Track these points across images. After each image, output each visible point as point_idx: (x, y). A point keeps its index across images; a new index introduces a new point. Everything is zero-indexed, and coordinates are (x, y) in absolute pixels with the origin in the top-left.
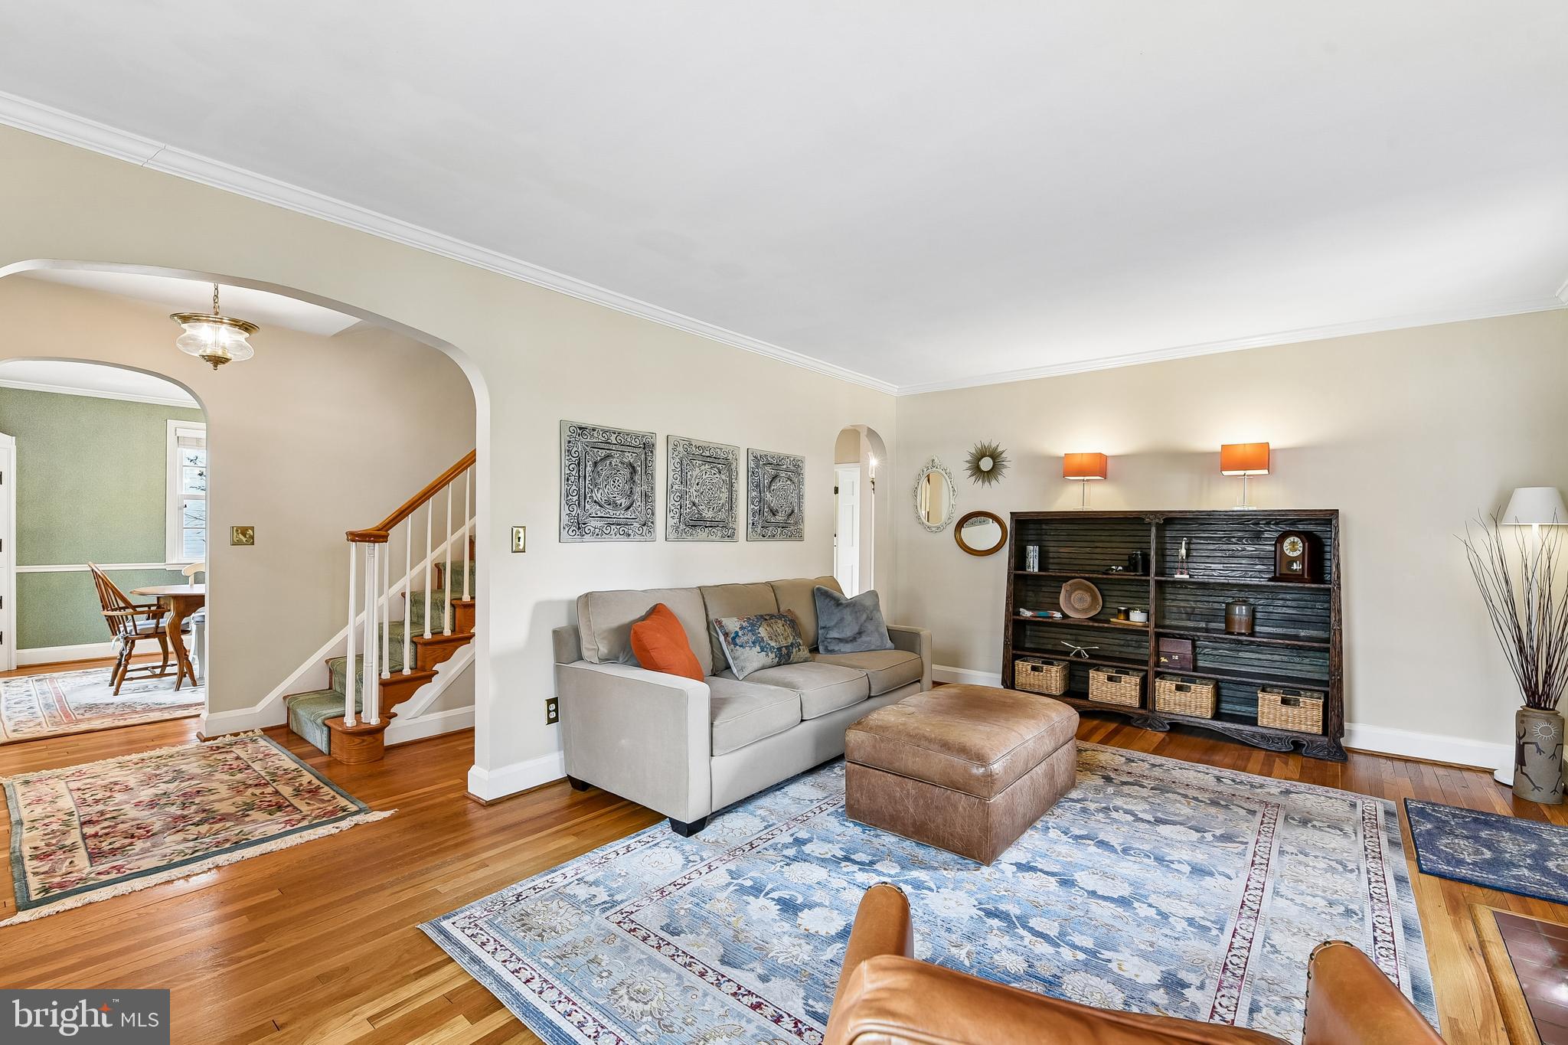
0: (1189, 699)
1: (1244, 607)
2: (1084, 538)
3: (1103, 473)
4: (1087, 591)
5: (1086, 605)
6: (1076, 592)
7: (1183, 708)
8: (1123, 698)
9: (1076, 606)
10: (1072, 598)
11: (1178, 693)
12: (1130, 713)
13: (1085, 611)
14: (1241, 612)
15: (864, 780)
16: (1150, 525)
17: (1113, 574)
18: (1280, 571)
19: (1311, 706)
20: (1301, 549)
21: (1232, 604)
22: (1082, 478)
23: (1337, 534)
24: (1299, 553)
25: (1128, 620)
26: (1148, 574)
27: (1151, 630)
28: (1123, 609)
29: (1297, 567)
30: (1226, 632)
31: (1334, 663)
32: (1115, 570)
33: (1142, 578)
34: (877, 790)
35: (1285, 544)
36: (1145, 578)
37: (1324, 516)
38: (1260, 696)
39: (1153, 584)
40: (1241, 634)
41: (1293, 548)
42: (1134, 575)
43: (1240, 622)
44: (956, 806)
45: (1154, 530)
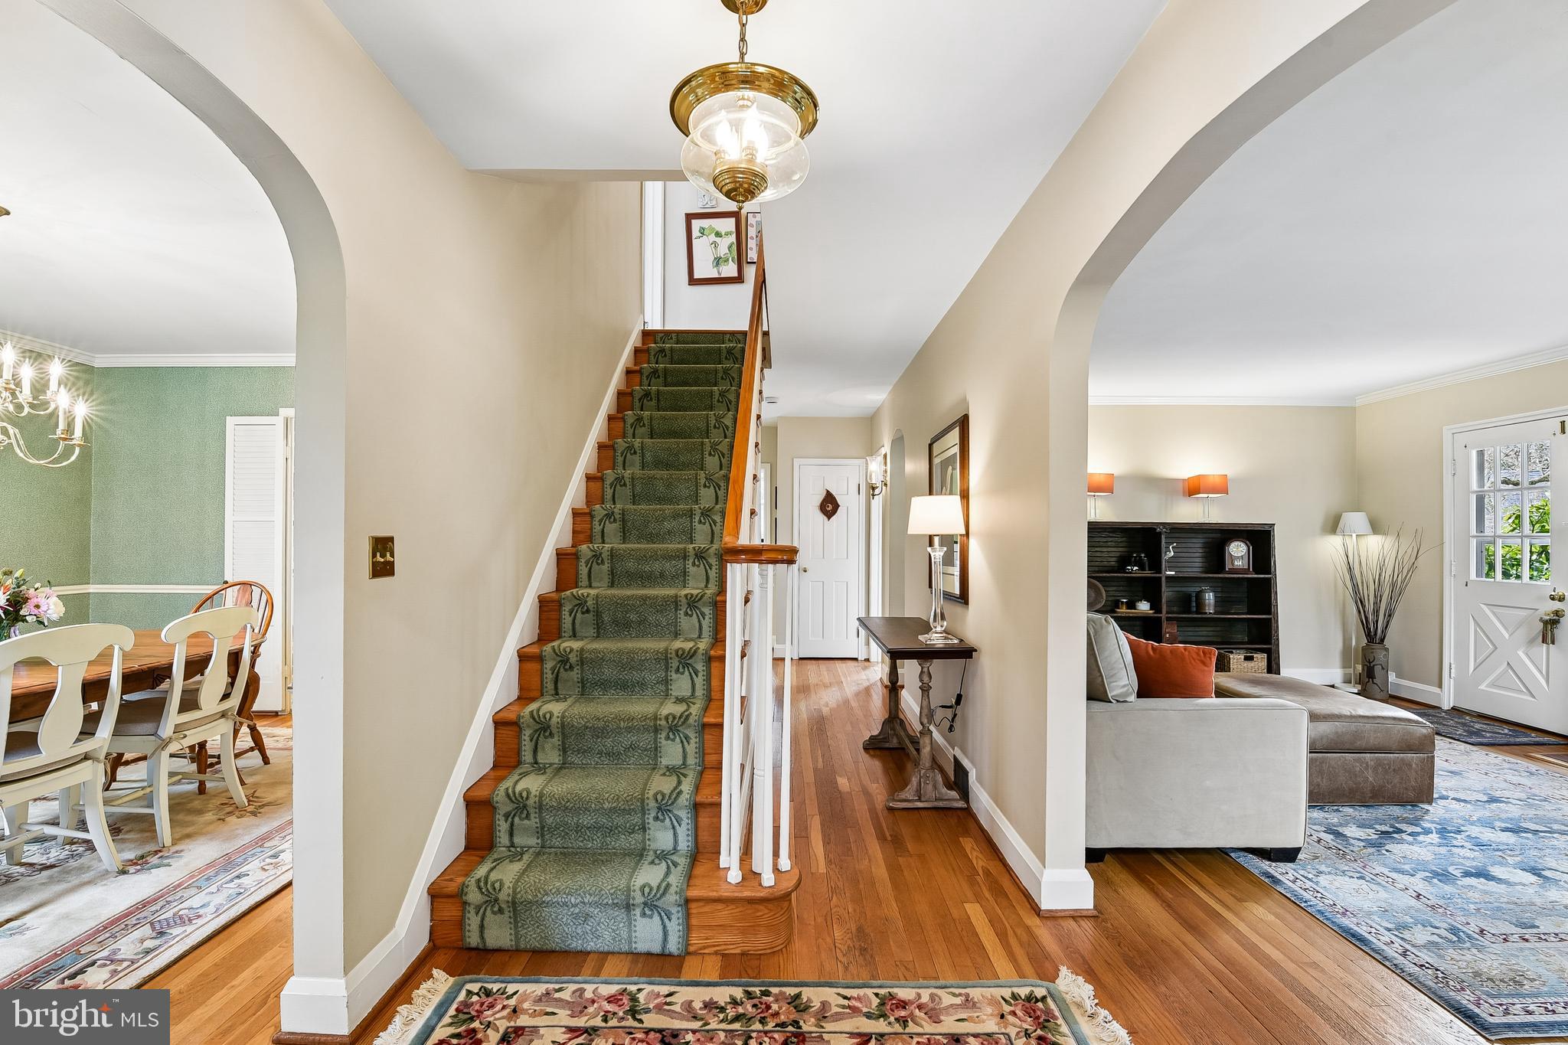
1: (1211, 594)
3: (1109, 490)
14: (1210, 597)
15: (1324, 765)
16: (1160, 533)
17: (1130, 573)
18: (1228, 566)
19: (1261, 660)
20: (1245, 551)
21: (1201, 591)
22: (1093, 494)
23: (1274, 540)
24: (1243, 554)
25: (1135, 609)
26: (1161, 573)
27: (1163, 615)
28: (1125, 600)
29: (1238, 563)
30: (1197, 613)
31: (1273, 628)
32: (1132, 570)
33: (1155, 575)
34: (1337, 770)
35: (1231, 547)
36: (1158, 575)
37: (1267, 528)
38: (1231, 656)
39: (1163, 579)
40: (1210, 613)
41: (1238, 552)
42: (1148, 573)
43: (1209, 604)
44: (1411, 766)
45: (1163, 537)
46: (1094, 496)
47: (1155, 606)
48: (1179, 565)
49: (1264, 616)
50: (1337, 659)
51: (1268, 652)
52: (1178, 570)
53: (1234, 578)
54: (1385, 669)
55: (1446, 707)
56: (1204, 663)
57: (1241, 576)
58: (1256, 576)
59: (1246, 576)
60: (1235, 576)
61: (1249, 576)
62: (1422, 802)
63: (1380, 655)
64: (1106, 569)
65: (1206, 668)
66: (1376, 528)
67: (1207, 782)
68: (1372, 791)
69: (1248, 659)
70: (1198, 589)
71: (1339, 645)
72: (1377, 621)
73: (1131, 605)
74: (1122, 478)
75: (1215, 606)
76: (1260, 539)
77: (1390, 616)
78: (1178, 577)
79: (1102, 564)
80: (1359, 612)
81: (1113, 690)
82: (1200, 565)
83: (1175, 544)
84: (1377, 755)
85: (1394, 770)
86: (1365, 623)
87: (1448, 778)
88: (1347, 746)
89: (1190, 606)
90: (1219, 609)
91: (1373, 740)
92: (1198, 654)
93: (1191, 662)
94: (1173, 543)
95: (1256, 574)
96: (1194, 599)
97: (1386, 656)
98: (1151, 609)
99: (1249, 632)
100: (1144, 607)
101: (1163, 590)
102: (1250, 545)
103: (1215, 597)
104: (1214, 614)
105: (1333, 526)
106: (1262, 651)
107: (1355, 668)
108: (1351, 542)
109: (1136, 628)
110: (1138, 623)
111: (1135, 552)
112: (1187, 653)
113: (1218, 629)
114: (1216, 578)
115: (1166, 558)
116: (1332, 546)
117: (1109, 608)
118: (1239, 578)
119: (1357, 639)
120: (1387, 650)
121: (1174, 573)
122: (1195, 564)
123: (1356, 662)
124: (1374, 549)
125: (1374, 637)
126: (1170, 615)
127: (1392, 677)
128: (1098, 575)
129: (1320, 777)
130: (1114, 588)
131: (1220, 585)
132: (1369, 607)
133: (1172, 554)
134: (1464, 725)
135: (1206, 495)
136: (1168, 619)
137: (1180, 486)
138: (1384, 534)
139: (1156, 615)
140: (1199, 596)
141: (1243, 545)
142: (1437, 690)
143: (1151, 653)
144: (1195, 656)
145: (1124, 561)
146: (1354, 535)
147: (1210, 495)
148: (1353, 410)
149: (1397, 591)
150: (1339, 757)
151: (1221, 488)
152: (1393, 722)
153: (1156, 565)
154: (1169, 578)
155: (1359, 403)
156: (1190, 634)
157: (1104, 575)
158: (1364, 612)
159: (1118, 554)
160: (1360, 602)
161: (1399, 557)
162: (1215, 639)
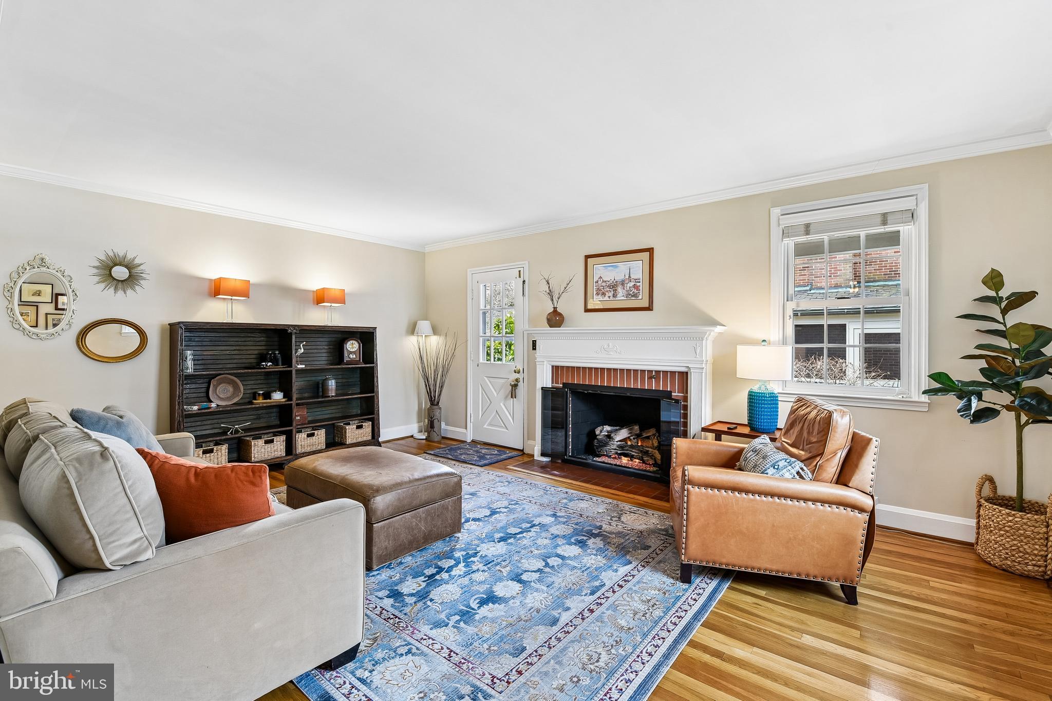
0: (314, 441)
1: (333, 381)
2: (224, 343)
3: (246, 295)
4: (229, 383)
5: (229, 394)
6: (221, 385)
7: (311, 447)
8: (276, 453)
9: (221, 396)
10: (218, 390)
11: (309, 438)
12: (281, 461)
13: (228, 399)
14: (332, 384)
15: (390, 529)
16: (291, 334)
17: (264, 368)
18: (346, 359)
19: (367, 426)
20: (357, 347)
21: (326, 379)
22: (230, 297)
23: (376, 339)
24: (356, 349)
25: (270, 399)
26: (291, 366)
27: (294, 402)
28: (261, 392)
29: (352, 356)
30: (323, 397)
31: (375, 403)
32: (266, 365)
33: (286, 369)
34: (400, 530)
35: (348, 345)
36: (289, 369)
37: (371, 330)
38: (347, 428)
39: (294, 372)
40: (332, 396)
41: (352, 347)
42: (281, 368)
43: (332, 389)
44: (448, 508)
45: (294, 337)
46: (231, 299)
47: (288, 395)
48: (310, 359)
49: (369, 395)
50: (414, 417)
51: (372, 420)
52: (307, 363)
53: (349, 368)
54: (439, 421)
55: (469, 441)
56: (253, 484)
57: (354, 366)
58: (364, 365)
59: (357, 366)
60: (350, 366)
61: (360, 366)
62: (455, 533)
63: (437, 413)
64: (243, 365)
65: (257, 489)
66: (435, 331)
67: (256, 625)
68: (424, 538)
69: (359, 427)
70: (324, 378)
71: (416, 408)
72: (435, 391)
73: (267, 396)
74: (258, 286)
75: (336, 390)
76: (367, 337)
77: (442, 387)
78: (307, 370)
79: (240, 361)
80: (426, 386)
81: (112, 555)
82: (326, 358)
83: (305, 343)
84: (427, 507)
85: (438, 516)
86: (429, 393)
87: (469, 500)
88: (406, 508)
89: (318, 393)
90: (340, 392)
91: (424, 496)
92: (246, 474)
93: (238, 486)
94: (303, 342)
95: (365, 364)
96: (321, 386)
97: (440, 413)
98: (284, 397)
99: (361, 406)
100: (278, 396)
101: (293, 381)
102: (360, 343)
103: (336, 383)
104: (335, 396)
105: (412, 330)
106: (369, 420)
107: (424, 421)
108: (422, 340)
109: (272, 415)
110: (274, 410)
111: (270, 350)
112: (233, 475)
113: (340, 407)
114: (339, 368)
115: (298, 354)
116: (412, 342)
117: (247, 400)
118: (352, 368)
119: (426, 404)
120: (440, 409)
121: (304, 366)
122: (322, 359)
123: (425, 418)
124: (434, 343)
125: (434, 402)
126: (299, 402)
127: (443, 425)
128: (235, 371)
129: (387, 541)
130: (252, 382)
131: (341, 373)
132: (431, 382)
133: (302, 350)
134: (477, 452)
135: (329, 304)
136: (298, 405)
137: (311, 296)
138: (440, 335)
139: (287, 403)
140: (324, 383)
141: (354, 342)
142: (464, 430)
143: (192, 479)
144: (242, 478)
145: (262, 358)
146: (424, 336)
147: (333, 305)
148: (424, 254)
149: (446, 370)
150: (401, 519)
151: (340, 299)
152: (437, 479)
153: (288, 361)
154: (299, 371)
155: (427, 250)
156: (319, 413)
157: (239, 371)
158: (429, 386)
159: (256, 352)
160: (426, 379)
161: (447, 349)
162: (337, 415)
